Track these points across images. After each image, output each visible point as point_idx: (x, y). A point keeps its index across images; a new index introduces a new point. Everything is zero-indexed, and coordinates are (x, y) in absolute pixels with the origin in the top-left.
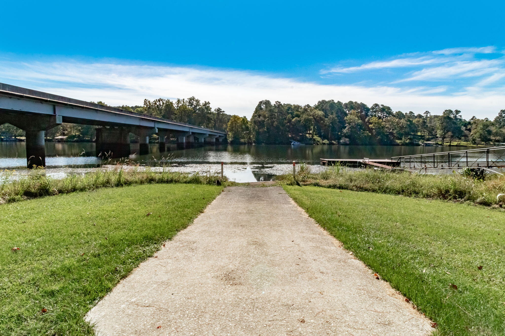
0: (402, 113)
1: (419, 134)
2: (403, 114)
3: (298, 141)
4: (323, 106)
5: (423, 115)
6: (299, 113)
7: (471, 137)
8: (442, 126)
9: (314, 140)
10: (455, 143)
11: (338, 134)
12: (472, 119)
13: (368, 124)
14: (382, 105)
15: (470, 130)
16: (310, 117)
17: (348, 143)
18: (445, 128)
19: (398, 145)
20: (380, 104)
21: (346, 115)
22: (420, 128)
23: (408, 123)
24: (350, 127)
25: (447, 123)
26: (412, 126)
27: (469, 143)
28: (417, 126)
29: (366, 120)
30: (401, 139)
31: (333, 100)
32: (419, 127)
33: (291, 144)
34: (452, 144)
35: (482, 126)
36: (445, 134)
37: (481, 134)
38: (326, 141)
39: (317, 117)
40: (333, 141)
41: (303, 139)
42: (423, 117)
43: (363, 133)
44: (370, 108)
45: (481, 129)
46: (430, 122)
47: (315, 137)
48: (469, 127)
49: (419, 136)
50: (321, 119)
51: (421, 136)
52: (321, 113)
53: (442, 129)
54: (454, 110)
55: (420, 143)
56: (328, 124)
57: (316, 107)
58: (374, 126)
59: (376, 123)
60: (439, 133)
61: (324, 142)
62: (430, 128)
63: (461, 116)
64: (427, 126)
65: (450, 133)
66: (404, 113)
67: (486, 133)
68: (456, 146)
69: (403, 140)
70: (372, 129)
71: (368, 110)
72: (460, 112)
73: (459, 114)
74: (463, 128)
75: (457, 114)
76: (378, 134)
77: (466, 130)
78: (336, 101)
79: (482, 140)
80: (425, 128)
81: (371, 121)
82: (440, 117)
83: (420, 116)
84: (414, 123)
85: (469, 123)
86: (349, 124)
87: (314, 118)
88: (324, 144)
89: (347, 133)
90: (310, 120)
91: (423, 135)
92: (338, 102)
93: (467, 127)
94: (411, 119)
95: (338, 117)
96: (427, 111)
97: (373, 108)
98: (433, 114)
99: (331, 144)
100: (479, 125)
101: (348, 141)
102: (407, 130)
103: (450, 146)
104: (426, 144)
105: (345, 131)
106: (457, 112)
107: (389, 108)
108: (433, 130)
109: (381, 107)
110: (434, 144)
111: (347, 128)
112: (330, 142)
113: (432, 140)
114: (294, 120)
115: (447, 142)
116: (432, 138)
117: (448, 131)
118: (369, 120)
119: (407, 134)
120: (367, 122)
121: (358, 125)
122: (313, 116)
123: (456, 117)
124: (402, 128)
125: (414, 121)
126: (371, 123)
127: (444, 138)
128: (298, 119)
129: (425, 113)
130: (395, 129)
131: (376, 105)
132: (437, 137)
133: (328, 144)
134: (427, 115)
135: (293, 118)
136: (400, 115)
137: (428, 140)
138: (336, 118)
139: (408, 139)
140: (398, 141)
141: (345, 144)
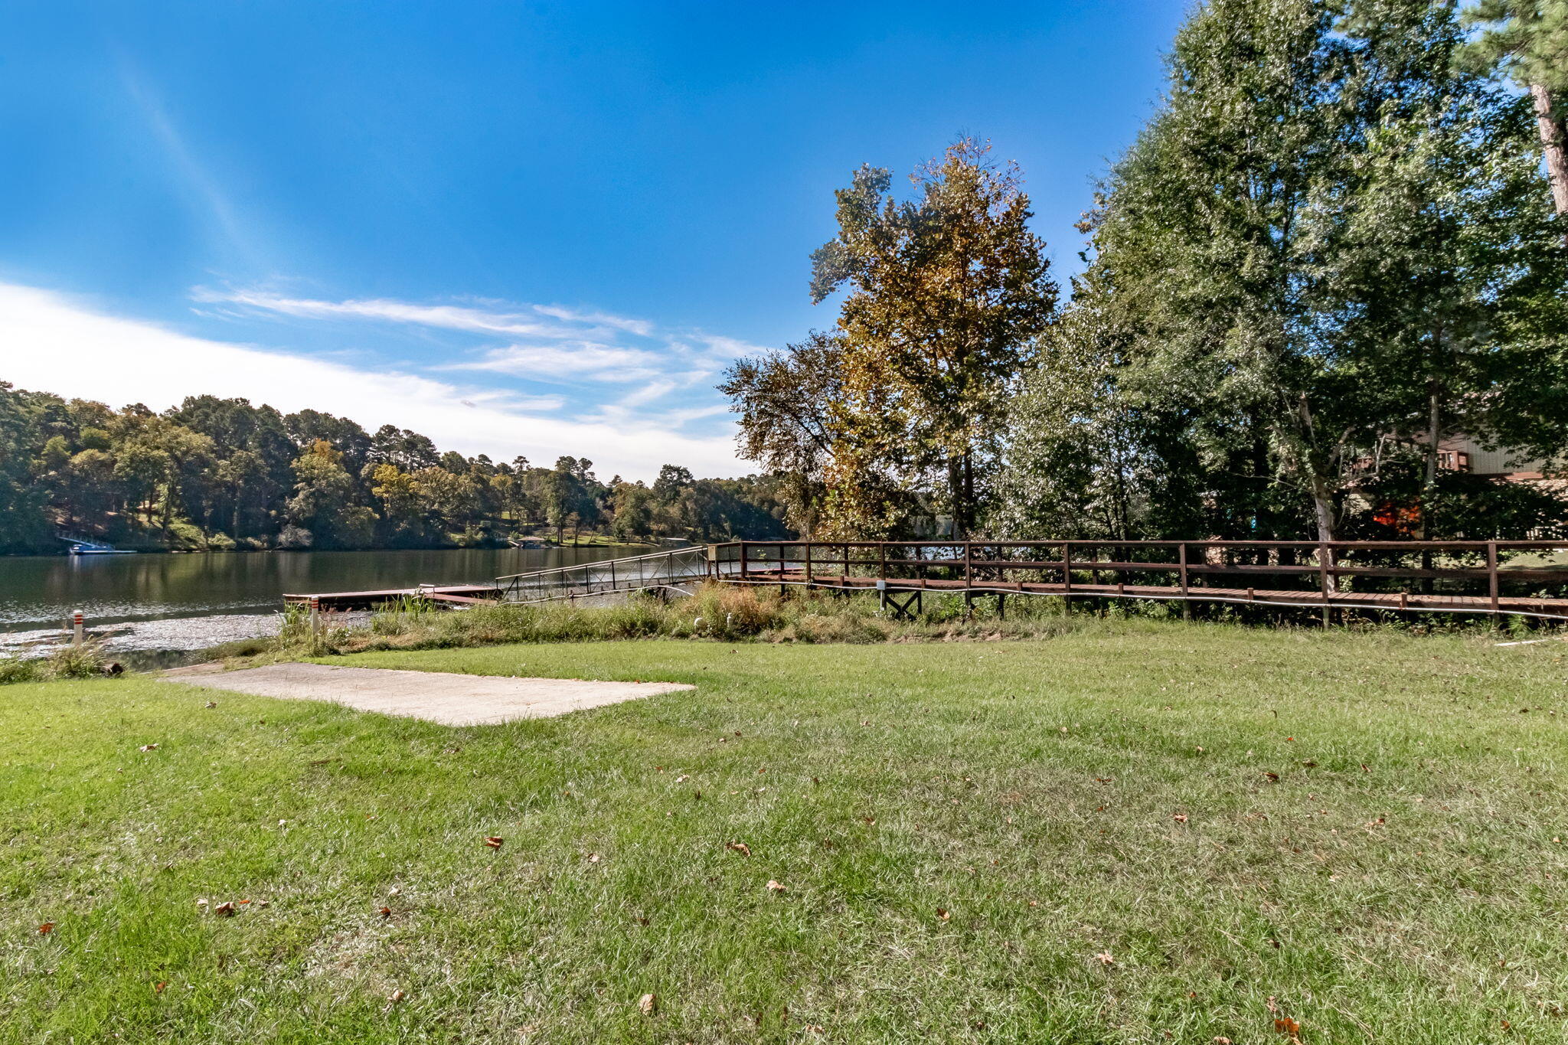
0: (461, 457)
1: (506, 515)
2: (464, 461)
3: (101, 539)
4: (207, 416)
5: (513, 466)
6: (105, 434)
7: (616, 526)
8: (558, 497)
9: (173, 535)
10: (585, 540)
11: (268, 516)
12: (614, 482)
13: (367, 484)
14: (408, 432)
15: (611, 508)
16: (155, 453)
17: (307, 543)
18: (563, 503)
19: (455, 547)
20: (401, 426)
21: (297, 453)
22: (508, 501)
23: (479, 486)
24: (313, 494)
25: (568, 489)
26: (489, 495)
27: (612, 538)
28: (500, 495)
29: (363, 473)
30: (462, 530)
31: (244, 401)
32: (505, 498)
33: (67, 554)
34: (579, 542)
35: (633, 500)
36: (564, 518)
37: (633, 519)
38: (221, 539)
39: (185, 453)
40: (250, 539)
41: (119, 534)
42: (512, 471)
43: (354, 513)
44: (371, 436)
45: (632, 507)
46: (530, 487)
47: (177, 524)
48: (610, 500)
49: (505, 521)
50: (204, 462)
51: (512, 522)
52: (200, 441)
53: (558, 505)
54: (578, 459)
55: (510, 539)
56: (229, 479)
57: (178, 419)
58: (387, 492)
59: (392, 484)
60: (551, 514)
61: (214, 540)
62: (530, 500)
63: (592, 474)
64: (524, 495)
65: (574, 516)
66: (466, 457)
67: (642, 515)
68: (589, 546)
69: (468, 533)
70: (381, 499)
71: (366, 441)
72: (590, 463)
73: (590, 470)
74: (600, 503)
75: (586, 469)
76: (401, 514)
77: (606, 507)
78: (256, 405)
79: (636, 532)
80: (519, 501)
81: (377, 477)
82: (551, 475)
83: (504, 469)
84: (494, 487)
85: (610, 492)
86: (309, 481)
87: (174, 457)
88: (216, 548)
89: (301, 510)
90: (157, 464)
91: (515, 518)
92: (265, 407)
93: (606, 501)
94: (485, 476)
95: (267, 456)
96: (520, 457)
97: (380, 438)
98: (535, 464)
99: (243, 548)
100: (627, 498)
101: (308, 537)
102: (478, 505)
103: (576, 546)
104: (524, 542)
105: (295, 504)
106: (586, 463)
107: (426, 442)
108: (537, 505)
109: (405, 437)
110: (541, 542)
111: (301, 496)
112: (239, 543)
113: (536, 533)
114: (77, 459)
115: (569, 538)
116: (536, 528)
117: (570, 511)
118: (371, 473)
119: (476, 517)
120: (364, 480)
121: (338, 485)
122: (170, 449)
123: (583, 475)
124: (463, 499)
125: (491, 483)
126: (379, 484)
127: (562, 526)
128: (103, 456)
129: (516, 461)
130: (448, 501)
131: (391, 430)
132: (548, 525)
133: (230, 549)
134: (521, 467)
135: (77, 451)
136: (455, 463)
137: (528, 532)
138: (260, 462)
139: (481, 529)
140: (456, 537)
141: (296, 548)
